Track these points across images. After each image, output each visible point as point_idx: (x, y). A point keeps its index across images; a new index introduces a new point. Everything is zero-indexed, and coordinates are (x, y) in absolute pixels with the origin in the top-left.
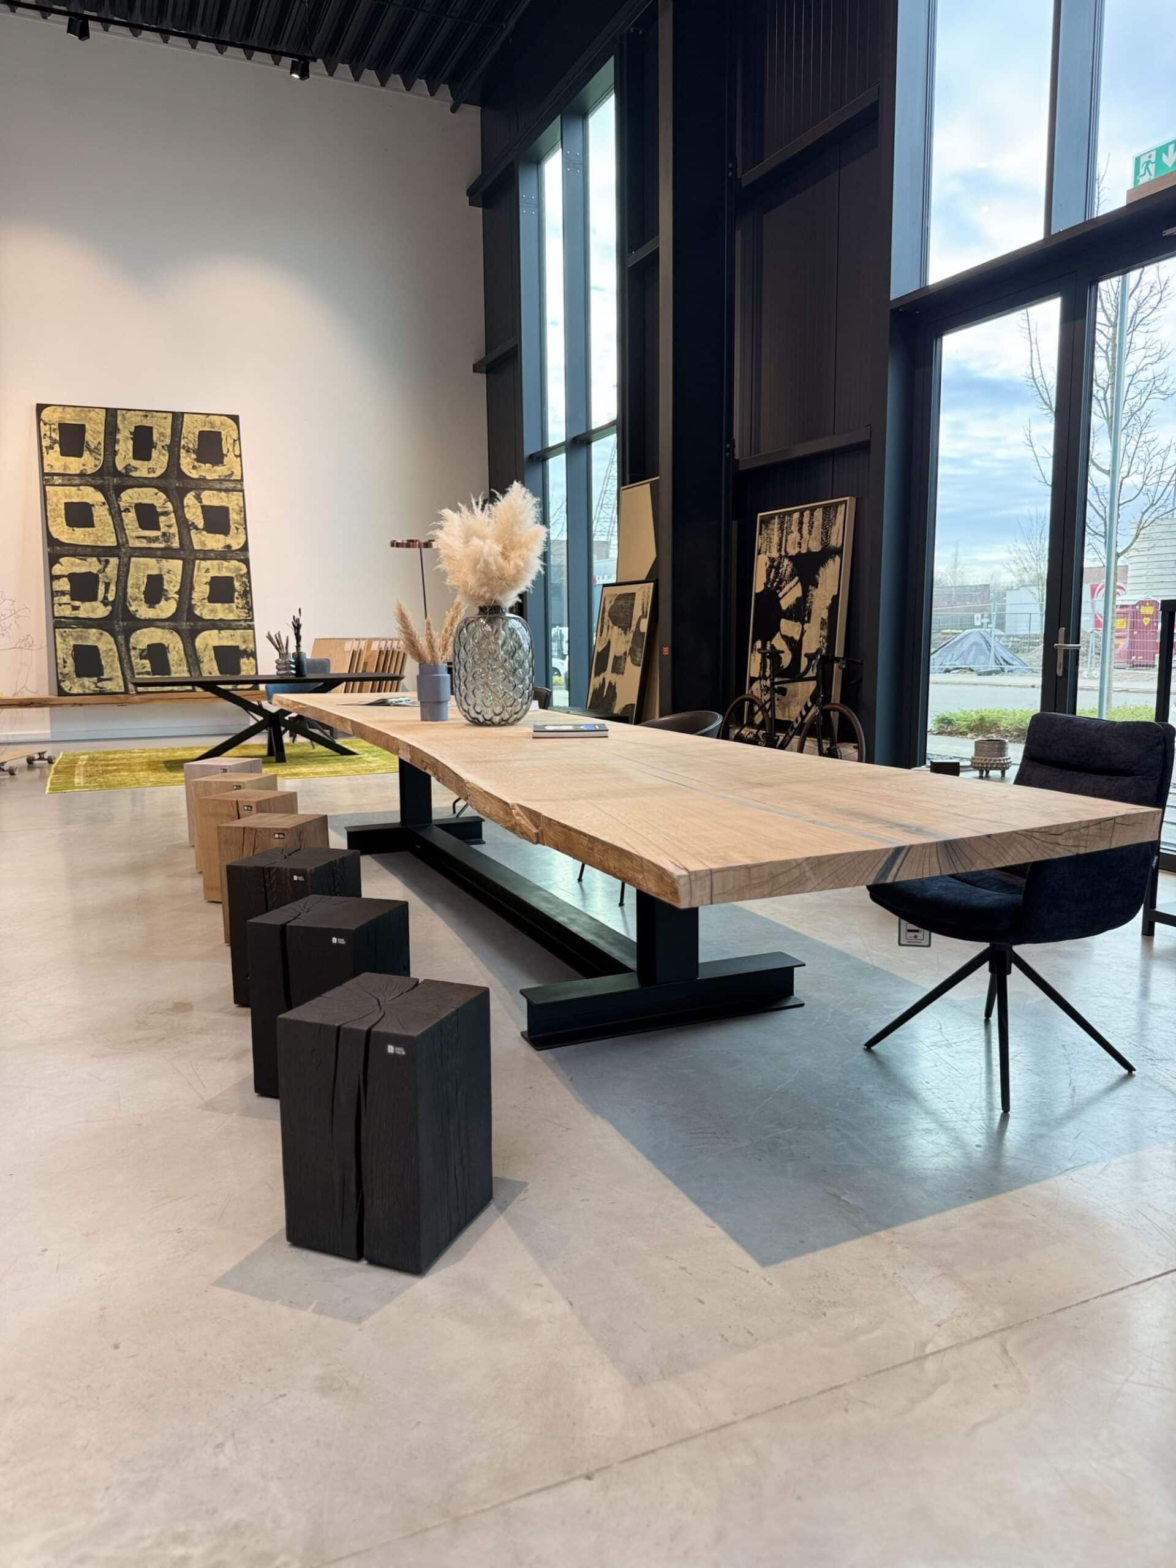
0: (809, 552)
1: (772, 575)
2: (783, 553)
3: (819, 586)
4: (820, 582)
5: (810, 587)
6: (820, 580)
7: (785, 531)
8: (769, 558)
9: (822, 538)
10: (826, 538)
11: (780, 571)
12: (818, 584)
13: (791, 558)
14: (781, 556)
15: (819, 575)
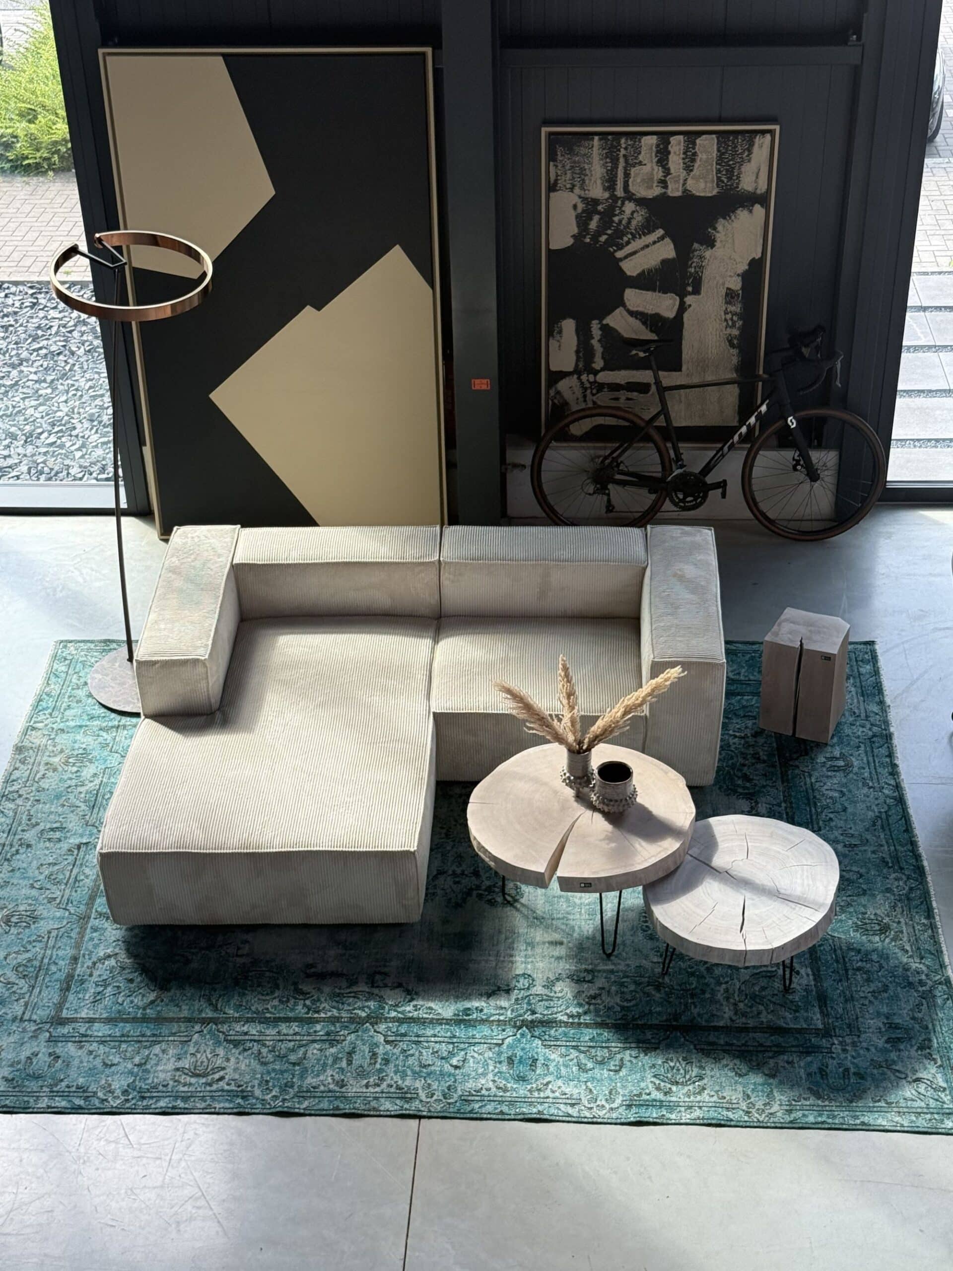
0: (688, 197)
1: (593, 225)
2: (620, 192)
3: (718, 244)
4: (718, 240)
5: (696, 245)
6: (720, 237)
7: (622, 160)
8: (584, 199)
9: (719, 179)
10: (730, 179)
11: (616, 219)
12: (714, 241)
13: (641, 202)
14: (614, 198)
15: (715, 229)
